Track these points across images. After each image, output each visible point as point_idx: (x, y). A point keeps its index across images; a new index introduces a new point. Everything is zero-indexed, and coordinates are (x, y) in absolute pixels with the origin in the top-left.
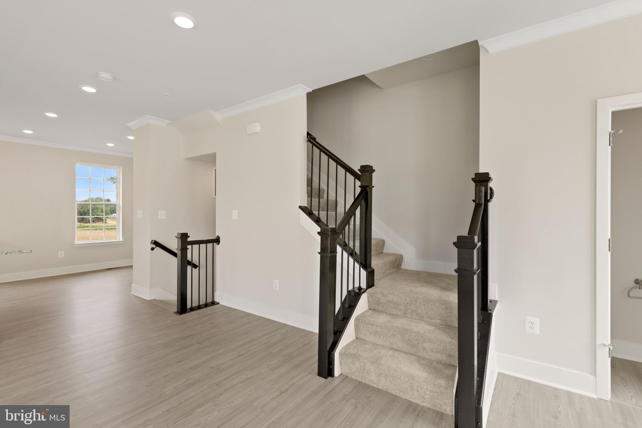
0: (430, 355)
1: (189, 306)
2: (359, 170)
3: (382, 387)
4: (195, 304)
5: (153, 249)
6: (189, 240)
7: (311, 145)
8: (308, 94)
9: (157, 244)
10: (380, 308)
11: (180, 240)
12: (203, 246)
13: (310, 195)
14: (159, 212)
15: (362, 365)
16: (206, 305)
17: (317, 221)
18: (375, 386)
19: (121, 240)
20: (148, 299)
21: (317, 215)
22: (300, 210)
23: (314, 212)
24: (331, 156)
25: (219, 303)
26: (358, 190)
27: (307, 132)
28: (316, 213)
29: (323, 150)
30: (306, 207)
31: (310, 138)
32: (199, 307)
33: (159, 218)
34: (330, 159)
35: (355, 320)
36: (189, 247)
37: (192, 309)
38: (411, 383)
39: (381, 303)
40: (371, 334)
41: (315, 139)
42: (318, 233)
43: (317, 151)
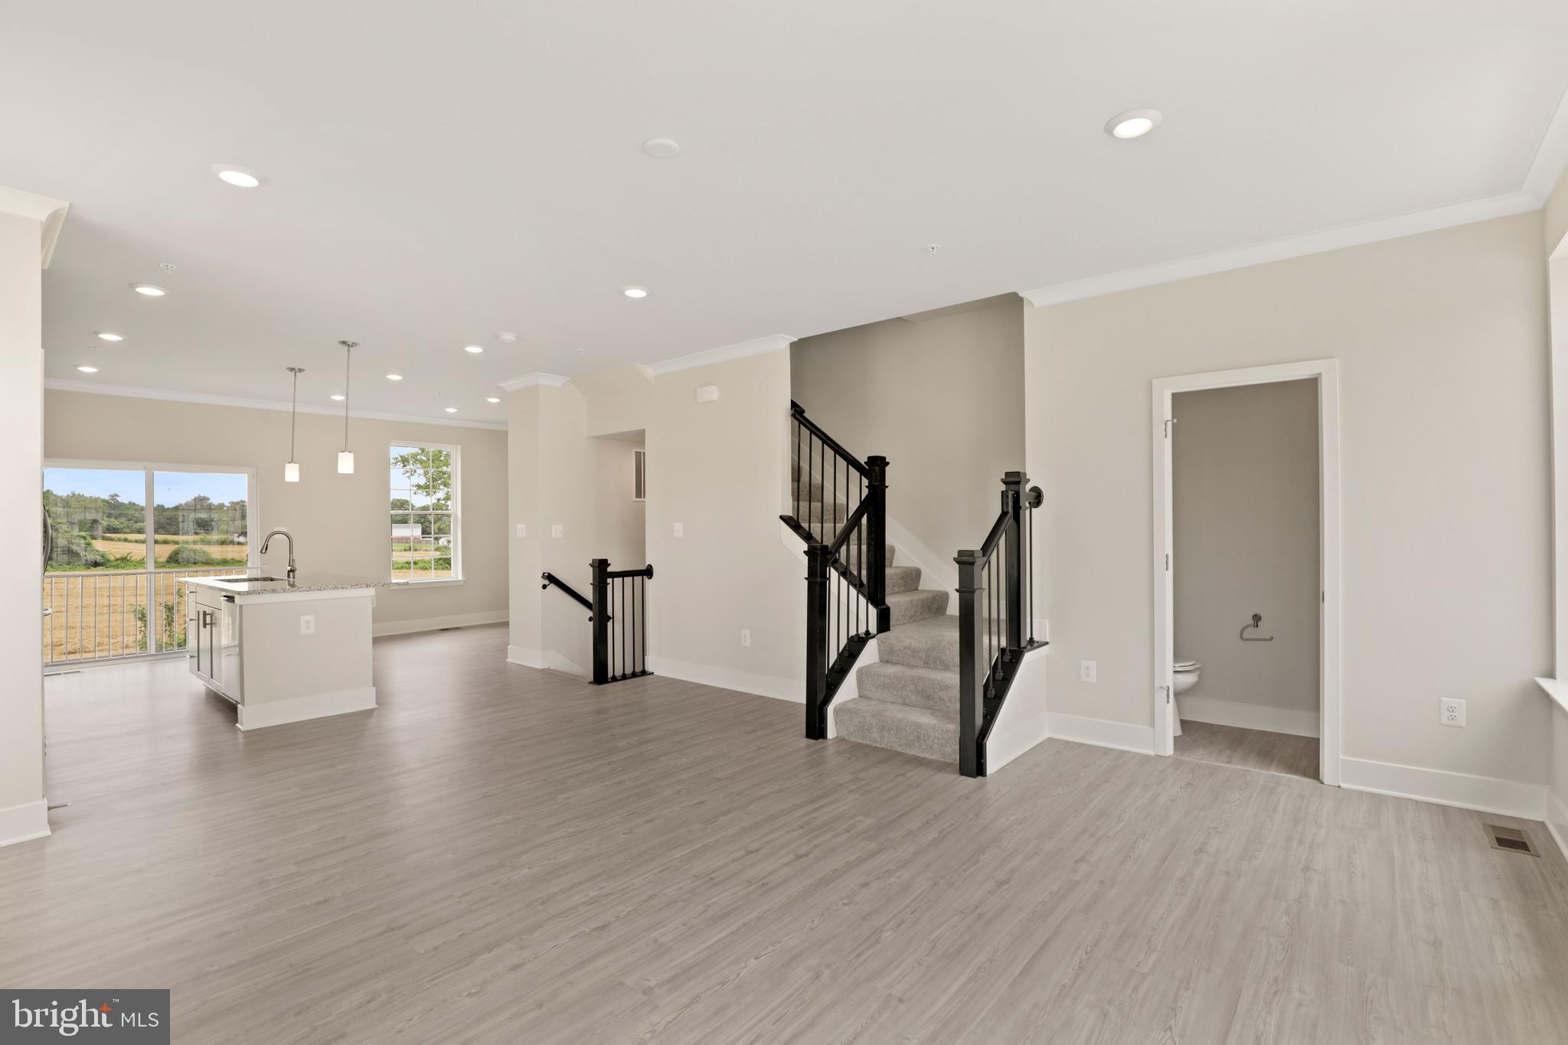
0: (948, 707)
1: (610, 674)
2: (865, 463)
3: (886, 745)
4: (619, 673)
5: (544, 587)
6: (609, 569)
7: (797, 423)
8: (793, 345)
9: (551, 579)
10: (894, 659)
11: (597, 569)
12: (628, 580)
13: (797, 496)
14: (553, 527)
15: (862, 720)
16: (634, 675)
17: (807, 537)
18: (878, 745)
19: (460, 578)
20: (539, 666)
21: (808, 530)
22: (782, 522)
23: (803, 525)
24: (826, 440)
25: (653, 673)
26: (865, 492)
27: (792, 401)
28: (805, 525)
29: (815, 430)
30: (791, 517)
31: (797, 411)
32: (624, 677)
33: (553, 537)
34: (825, 446)
35: (858, 671)
36: (609, 580)
37: (614, 679)
38: (918, 732)
39: (895, 651)
40: (877, 688)
41: (803, 411)
42: (805, 552)
43: (805, 432)
